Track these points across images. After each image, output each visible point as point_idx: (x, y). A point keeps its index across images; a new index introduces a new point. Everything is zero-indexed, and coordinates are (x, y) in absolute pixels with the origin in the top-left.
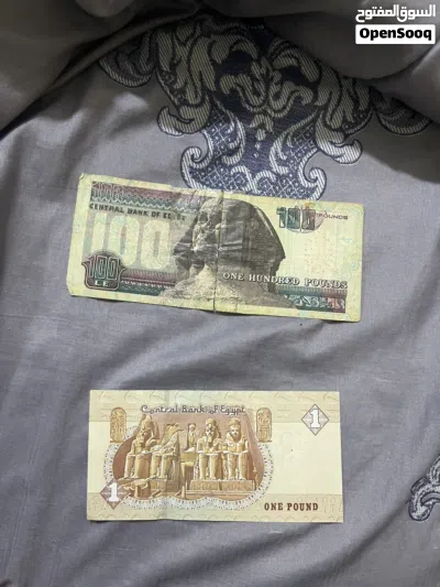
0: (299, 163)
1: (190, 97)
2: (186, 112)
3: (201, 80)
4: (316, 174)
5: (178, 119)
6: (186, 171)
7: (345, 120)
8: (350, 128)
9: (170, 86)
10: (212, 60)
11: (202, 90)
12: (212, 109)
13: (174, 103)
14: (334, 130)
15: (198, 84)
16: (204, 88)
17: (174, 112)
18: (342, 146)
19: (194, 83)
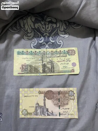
0: (56, 40)
1: (29, 31)
2: (29, 35)
3: (31, 26)
4: (60, 41)
5: (28, 37)
6: (32, 47)
7: (64, 29)
8: (66, 30)
9: (24, 30)
10: (32, 21)
12: (34, 32)
13: (26, 34)
14: (62, 31)
15: (30, 28)
16: (32, 28)
18: (65, 35)
19: (29, 28)
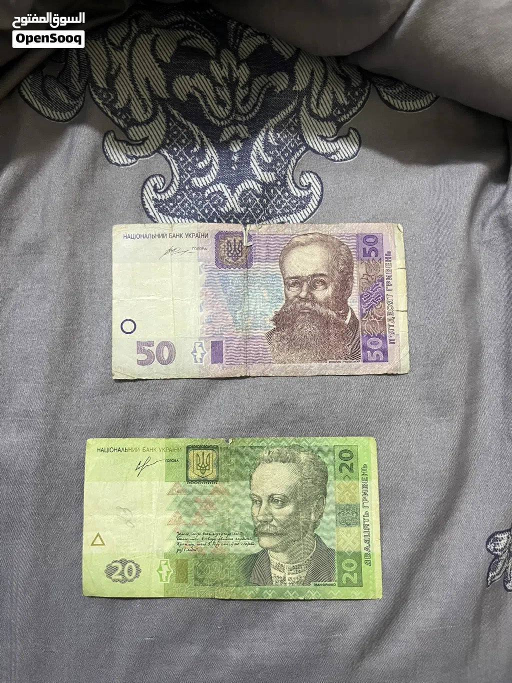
0: (286, 167)
1: (138, 114)
2: (135, 133)
3: (149, 88)
4: (308, 179)
5: (128, 144)
6: (150, 206)
7: (336, 104)
8: (343, 113)
9: (111, 106)
10: (158, 60)
11: (153, 101)
12: (168, 121)
13: (119, 125)
14: (323, 120)
15: (146, 95)
16: (155, 98)
17: (122, 136)
18: (336, 140)
19: (140, 95)
